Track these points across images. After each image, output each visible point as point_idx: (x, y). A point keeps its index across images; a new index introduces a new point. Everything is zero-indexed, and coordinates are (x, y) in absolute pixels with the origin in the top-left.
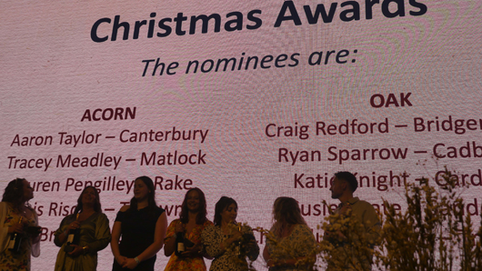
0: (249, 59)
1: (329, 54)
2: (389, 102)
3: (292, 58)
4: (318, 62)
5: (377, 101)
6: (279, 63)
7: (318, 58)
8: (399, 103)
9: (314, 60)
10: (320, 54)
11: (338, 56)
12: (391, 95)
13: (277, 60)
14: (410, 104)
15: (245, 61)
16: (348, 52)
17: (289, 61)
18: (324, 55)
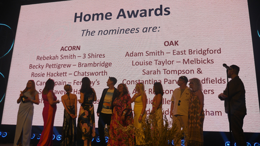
0: (121, 30)
1: (150, 28)
2: (170, 44)
3: (137, 30)
4: (146, 31)
5: (167, 44)
6: (132, 32)
7: (146, 30)
8: (174, 44)
9: (144, 31)
10: (147, 28)
11: (153, 29)
12: (172, 42)
13: (131, 30)
14: (178, 45)
15: (120, 30)
16: (157, 28)
17: (136, 31)
18: (148, 29)
